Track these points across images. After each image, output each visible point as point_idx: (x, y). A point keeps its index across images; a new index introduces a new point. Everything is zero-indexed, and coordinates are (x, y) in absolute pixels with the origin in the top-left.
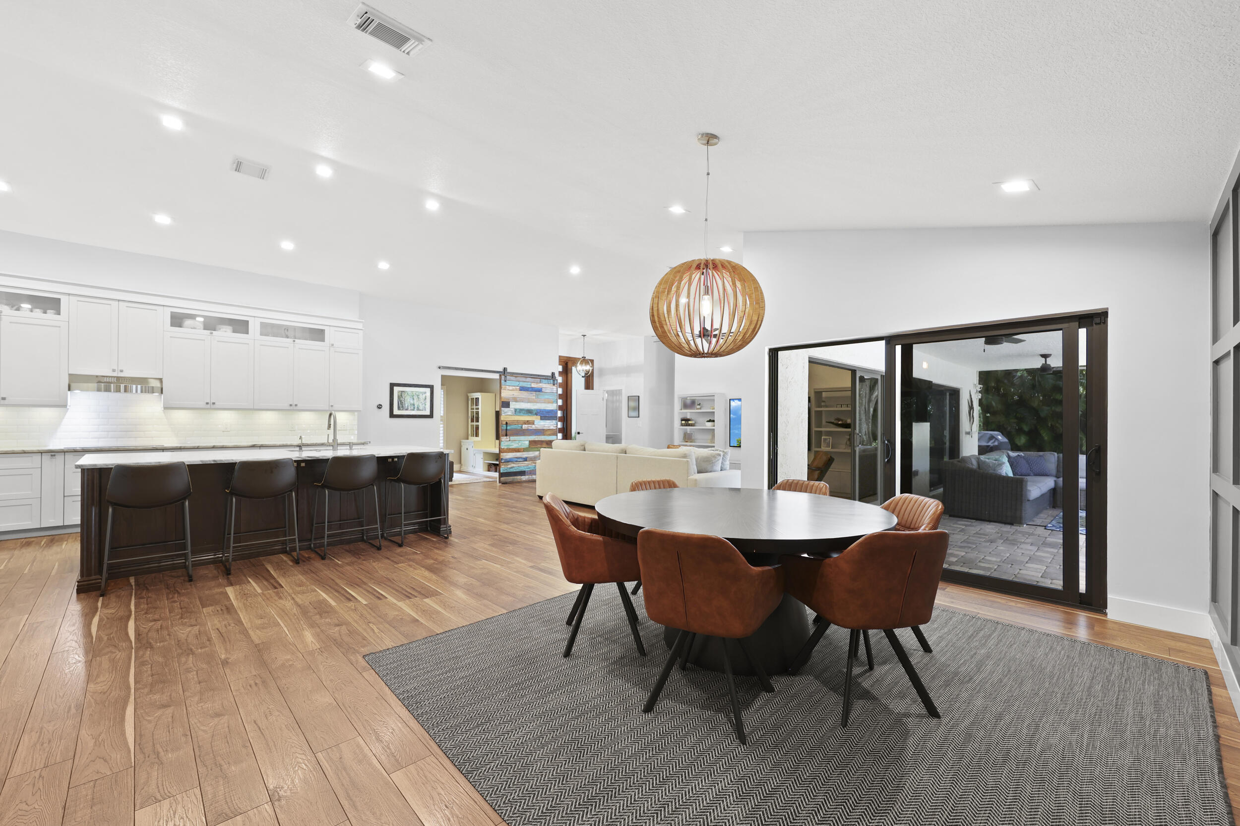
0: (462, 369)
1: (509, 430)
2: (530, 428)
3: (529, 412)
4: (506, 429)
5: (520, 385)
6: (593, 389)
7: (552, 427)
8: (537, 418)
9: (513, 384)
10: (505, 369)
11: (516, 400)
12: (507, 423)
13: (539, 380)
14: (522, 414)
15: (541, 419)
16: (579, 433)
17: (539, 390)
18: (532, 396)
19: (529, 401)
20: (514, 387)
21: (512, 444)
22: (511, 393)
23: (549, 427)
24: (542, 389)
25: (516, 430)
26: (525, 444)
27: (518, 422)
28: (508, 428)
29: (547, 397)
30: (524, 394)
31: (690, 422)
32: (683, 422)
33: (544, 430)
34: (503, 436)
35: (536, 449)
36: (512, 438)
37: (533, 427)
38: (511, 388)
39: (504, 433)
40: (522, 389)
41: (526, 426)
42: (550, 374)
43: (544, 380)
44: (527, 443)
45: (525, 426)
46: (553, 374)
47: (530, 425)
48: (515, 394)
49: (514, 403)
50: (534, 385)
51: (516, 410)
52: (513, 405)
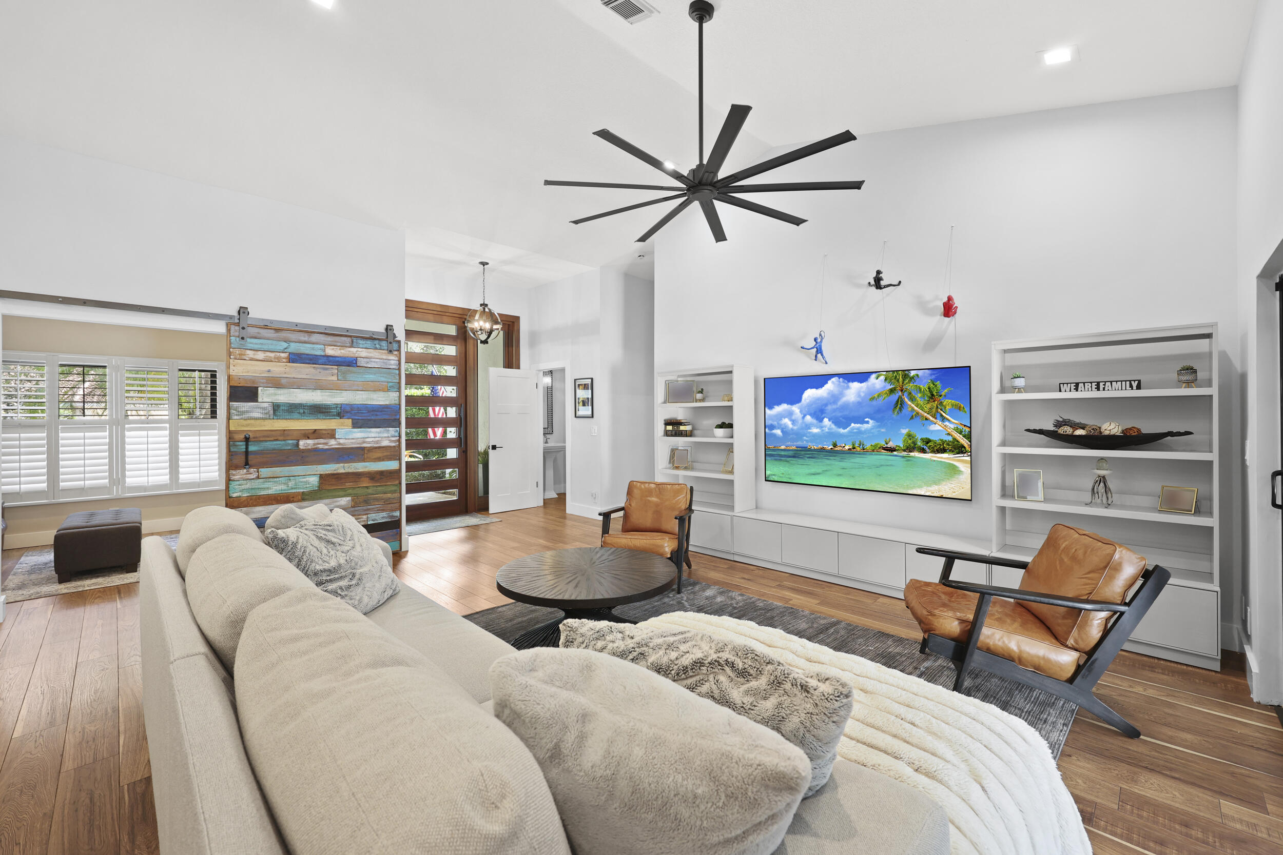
0: (85, 303)
1: (255, 453)
2: (321, 446)
3: (319, 410)
4: (247, 453)
5: (290, 350)
6: (518, 368)
7: (385, 443)
8: (343, 425)
9: (265, 347)
10: (243, 311)
11: (276, 383)
12: (247, 440)
13: (349, 339)
14: (296, 415)
15: (356, 425)
16: (494, 447)
17: (351, 363)
18: (330, 374)
19: (319, 386)
20: (272, 355)
21: (266, 485)
22: (265, 366)
23: (377, 442)
24: (356, 359)
25: (280, 451)
26: (307, 483)
27: (285, 434)
28: (252, 448)
29: (371, 377)
30: (304, 371)
31: (682, 428)
32: (670, 428)
33: (363, 449)
34: (237, 467)
35: (341, 493)
36: (265, 472)
37: (333, 443)
38: (261, 355)
39: (241, 459)
40: (296, 358)
41: (310, 442)
42: (382, 329)
43: (361, 342)
44: (314, 481)
45: (303, 444)
46: (389, 328)
47: (322, 441)
48: (272, 369)
49: (272, 390)
50: (330, 351)
51: (276, 407)
52: (266, 396)
